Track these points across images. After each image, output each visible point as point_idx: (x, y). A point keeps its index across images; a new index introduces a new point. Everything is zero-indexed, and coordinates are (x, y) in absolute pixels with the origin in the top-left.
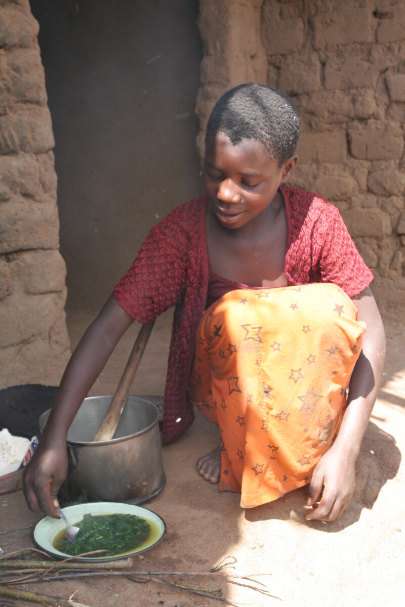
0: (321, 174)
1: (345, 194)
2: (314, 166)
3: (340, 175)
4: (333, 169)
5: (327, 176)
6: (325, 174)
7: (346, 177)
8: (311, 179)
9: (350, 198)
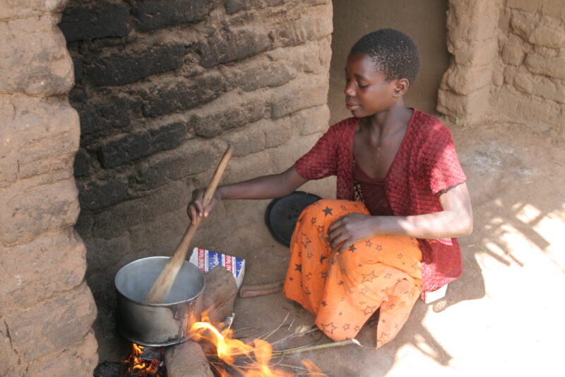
0: (541, 25)
1: (556, 45)
2: (537, 16)
3: (556, 29)
4: (552, 23)
5: (545, 27)
6: (544, 25)
7: (560, 32)
8: (532, 26)
9: (559, 48)
